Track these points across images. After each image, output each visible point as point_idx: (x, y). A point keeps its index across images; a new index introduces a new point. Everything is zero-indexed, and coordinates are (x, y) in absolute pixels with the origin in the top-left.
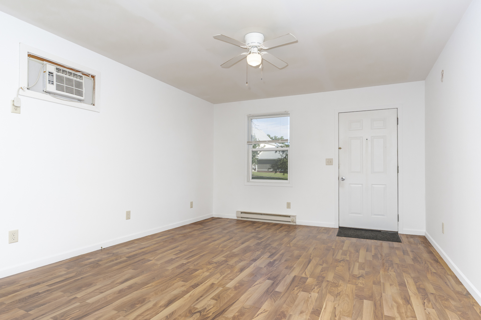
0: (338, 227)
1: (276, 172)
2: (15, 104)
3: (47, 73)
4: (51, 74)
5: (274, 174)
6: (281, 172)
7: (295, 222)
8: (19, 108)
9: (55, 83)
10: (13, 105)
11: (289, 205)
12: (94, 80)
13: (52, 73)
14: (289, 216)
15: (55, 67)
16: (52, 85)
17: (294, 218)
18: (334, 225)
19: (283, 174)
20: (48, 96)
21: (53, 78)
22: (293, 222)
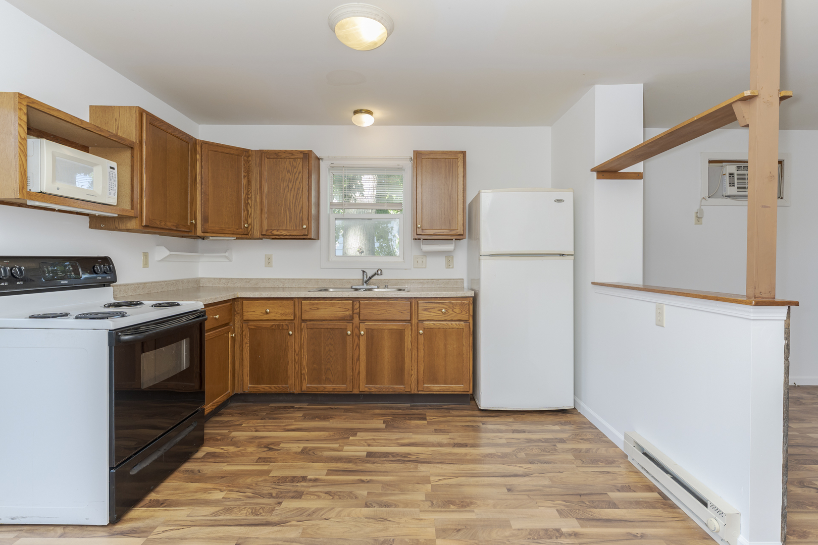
2: (699, 216)
3: (728, 175)
4: (731, 176)
8: (701, 219)
9: (736, 184)
10: (697, 217)
12: (781, 166)
13: (733, 174)
15: (736, 166)
16: (732, 188)
20: (729, 200)
21: (734, 179)
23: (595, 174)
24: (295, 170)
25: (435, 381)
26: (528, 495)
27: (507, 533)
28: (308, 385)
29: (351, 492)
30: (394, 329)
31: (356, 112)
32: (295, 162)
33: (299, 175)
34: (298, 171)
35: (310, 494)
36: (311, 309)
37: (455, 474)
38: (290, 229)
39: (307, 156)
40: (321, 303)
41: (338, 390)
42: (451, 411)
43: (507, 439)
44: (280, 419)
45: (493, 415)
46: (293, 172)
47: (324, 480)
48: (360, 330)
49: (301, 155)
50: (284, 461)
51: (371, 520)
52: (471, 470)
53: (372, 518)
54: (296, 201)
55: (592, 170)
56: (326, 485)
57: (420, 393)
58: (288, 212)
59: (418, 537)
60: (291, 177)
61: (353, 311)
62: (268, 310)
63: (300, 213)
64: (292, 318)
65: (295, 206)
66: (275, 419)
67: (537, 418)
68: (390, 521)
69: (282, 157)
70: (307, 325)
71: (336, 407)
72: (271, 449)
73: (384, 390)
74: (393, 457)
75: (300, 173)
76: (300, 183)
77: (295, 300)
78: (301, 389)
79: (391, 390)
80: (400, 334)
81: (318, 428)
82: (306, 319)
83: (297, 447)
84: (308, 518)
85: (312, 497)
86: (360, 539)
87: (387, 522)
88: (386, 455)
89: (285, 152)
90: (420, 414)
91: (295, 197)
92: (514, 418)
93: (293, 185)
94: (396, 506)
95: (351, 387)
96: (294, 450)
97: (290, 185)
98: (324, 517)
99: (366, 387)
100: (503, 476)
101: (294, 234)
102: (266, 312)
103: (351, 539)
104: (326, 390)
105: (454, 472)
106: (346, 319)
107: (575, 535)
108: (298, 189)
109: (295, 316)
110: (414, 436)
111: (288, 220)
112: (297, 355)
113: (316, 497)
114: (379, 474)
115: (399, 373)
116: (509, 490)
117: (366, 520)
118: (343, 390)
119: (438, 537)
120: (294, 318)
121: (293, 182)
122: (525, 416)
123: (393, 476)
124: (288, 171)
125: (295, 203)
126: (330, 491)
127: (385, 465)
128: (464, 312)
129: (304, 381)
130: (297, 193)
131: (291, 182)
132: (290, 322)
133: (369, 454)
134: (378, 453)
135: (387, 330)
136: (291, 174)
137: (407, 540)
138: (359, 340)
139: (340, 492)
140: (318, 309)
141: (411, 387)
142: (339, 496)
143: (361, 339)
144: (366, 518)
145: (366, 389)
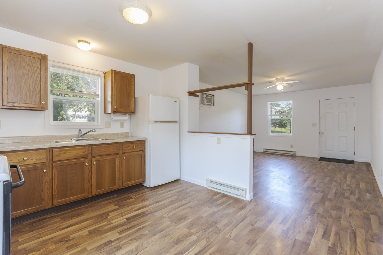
0: (319, 157)
1: (275, 127)
5: (274, 129)
6: (279, 127)
7: (295, 154)
9: (206, 100)
11: (292, 146)
12: (214, 96)
13: (205, 97)
14: (292, 152)
15: (206, 95)
17: (295, 152)
18: (317, 156)
19: (280, 128)
20: (204, 105)
22: (294, 154)
23: (188, 93)
24: (34, 65)
25: (130, 180)
26: (197, 207)
27: (205, 219)
28: (58, 201)
29: (141, 234)
30: (111, 159)
31: (80, 41)
32: (34, 59)
33: (37, 69)
34: (37, 67)
35: (124, 245)
36: (60, 154)
37: (169, 211)
38: (32, 103)
39: (43, 58)
40: (67, 149)
41: (79, 198)
42: (138, 192)
43: (170, 194)
44: (47, 226)
45: (156, 188)
46: (32, 66)
47: (122, 237)
48: (93, 162)
49: (40, 57)
50: (86, 241)
51: (163, 238)
52: (173, 208)
53: (162, 237)
54: (35, 86)
55: (187, 92)
56: (126, 238)
57: (123, 188)
58: (28, 92)
59: (185, 233)
60: (30, 69)
61: (88, 152)
62: (25, 158)
63: (38, 94)
64: (46, 161)
65: (34, 88)
66: (43, 228)
67: (170, 185)
68: (170, 234)
69: (23, 54)
70: (57, 163)
71: (77, 208)
72: (67, 241)
73: (106, 191)
74: (139, 215)
75: (38, 67)
76: (38, 74)
77: (47, 149)
78: (53, 204)
79: (110, 190)
80: (114, 161)
81: (82, 221)
82: (56, 160)
83: (85, 232)
84: (137, 252)
85: (127, 245)
86: (168, 245)
87: (169, 235)
88: (135, 216)
89: (25, 51)
90: (127, 197)
91: (34, 83)
92: (164, 187)
93: (32, 75)
94: (165, 229)
95: (87, 194)
96: (84, 234)
97: (30, 74)
98: (143, 247)
99: (96, 192)
100: (184, 205)
101: (34, 107)
102: (24, 159)
103: (164, 247)
104: (71, 200)
105: (168, 210)
106: (84, 157)
107: (218, 211)
108: (37, 78)
109: (47, 160)
110: (137, 205)
111: (28, 97)
112: (48, 184)
113: (129, 244)
114: (143, 223)
115: (114, 180)
116: (191, 208)
117: (161, 239)
118: (82, 197)
119: (190, 230)
120: (47, 161)
121: (33, 73)
122: (166, 185)
123: (149, 222)
124: (28, 65)
125: (34, 87)
126: (131, 239)
127: (140, 220)
128: (142, 147)
129: (55, 199)
130: (36, 81)
131: (30, 72)
132: (43, 164)
133: (128, 219)
134: (131, 217)
135: (107, 160)
136: (30, 67)
137: (182, 236)
138: (92, 168)
139: (136, 237)
140: (65, 153)
141: (119, 186)
142: (138, 238)
143: (93, 167)
144: (160, 238)
145: (97, 193)
